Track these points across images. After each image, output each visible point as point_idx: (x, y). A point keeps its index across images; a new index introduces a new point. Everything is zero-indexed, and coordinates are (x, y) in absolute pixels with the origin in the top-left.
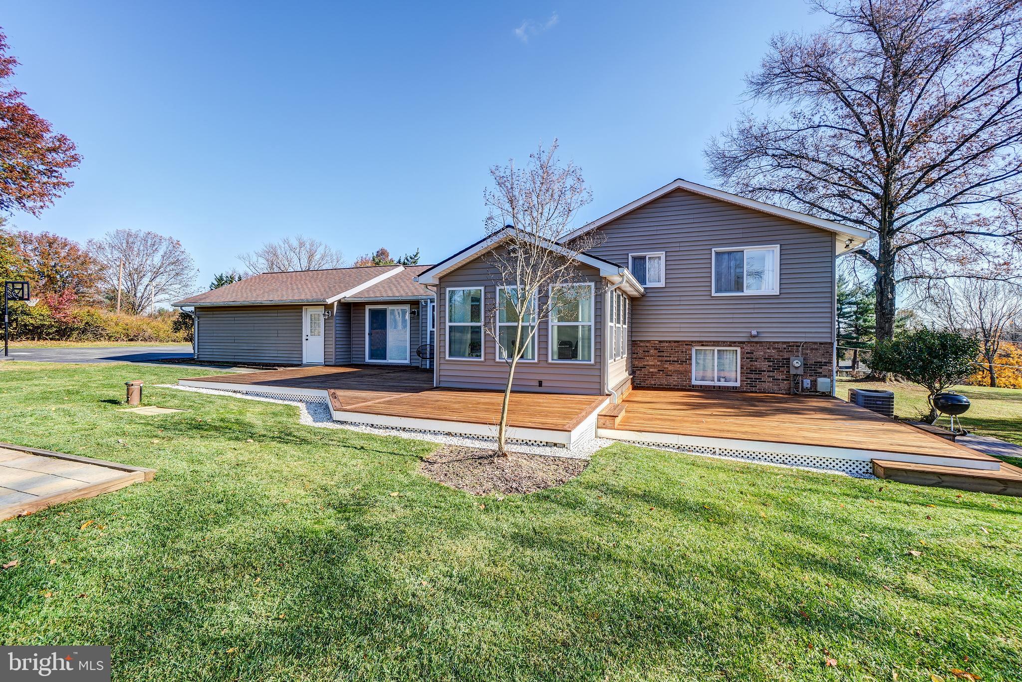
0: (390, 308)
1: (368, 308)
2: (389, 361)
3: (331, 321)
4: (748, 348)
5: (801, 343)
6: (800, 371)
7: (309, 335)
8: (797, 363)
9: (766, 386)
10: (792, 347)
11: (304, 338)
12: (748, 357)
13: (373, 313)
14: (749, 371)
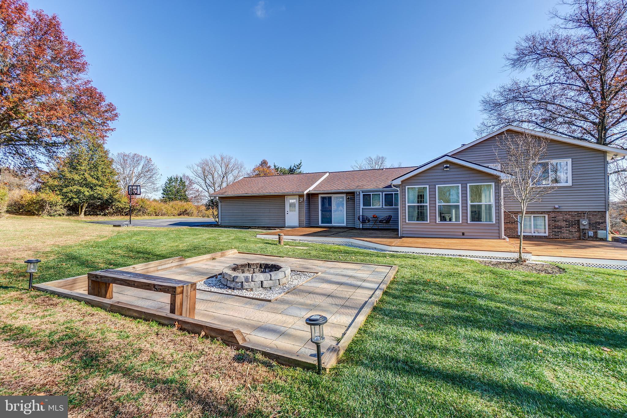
0: (333, 196)
1: (320, 196)
2: (333, 224)
3: (303, 203)
4: (553, 215)
5: (586, 211)
6: (587, 227)
7: (289, 211)
8: (585, 222)
9: (565, 235)
10: (581, 214)
11: (286, 212)
12: (553, 220)
13: (323, 199)
14: (554, 227)
